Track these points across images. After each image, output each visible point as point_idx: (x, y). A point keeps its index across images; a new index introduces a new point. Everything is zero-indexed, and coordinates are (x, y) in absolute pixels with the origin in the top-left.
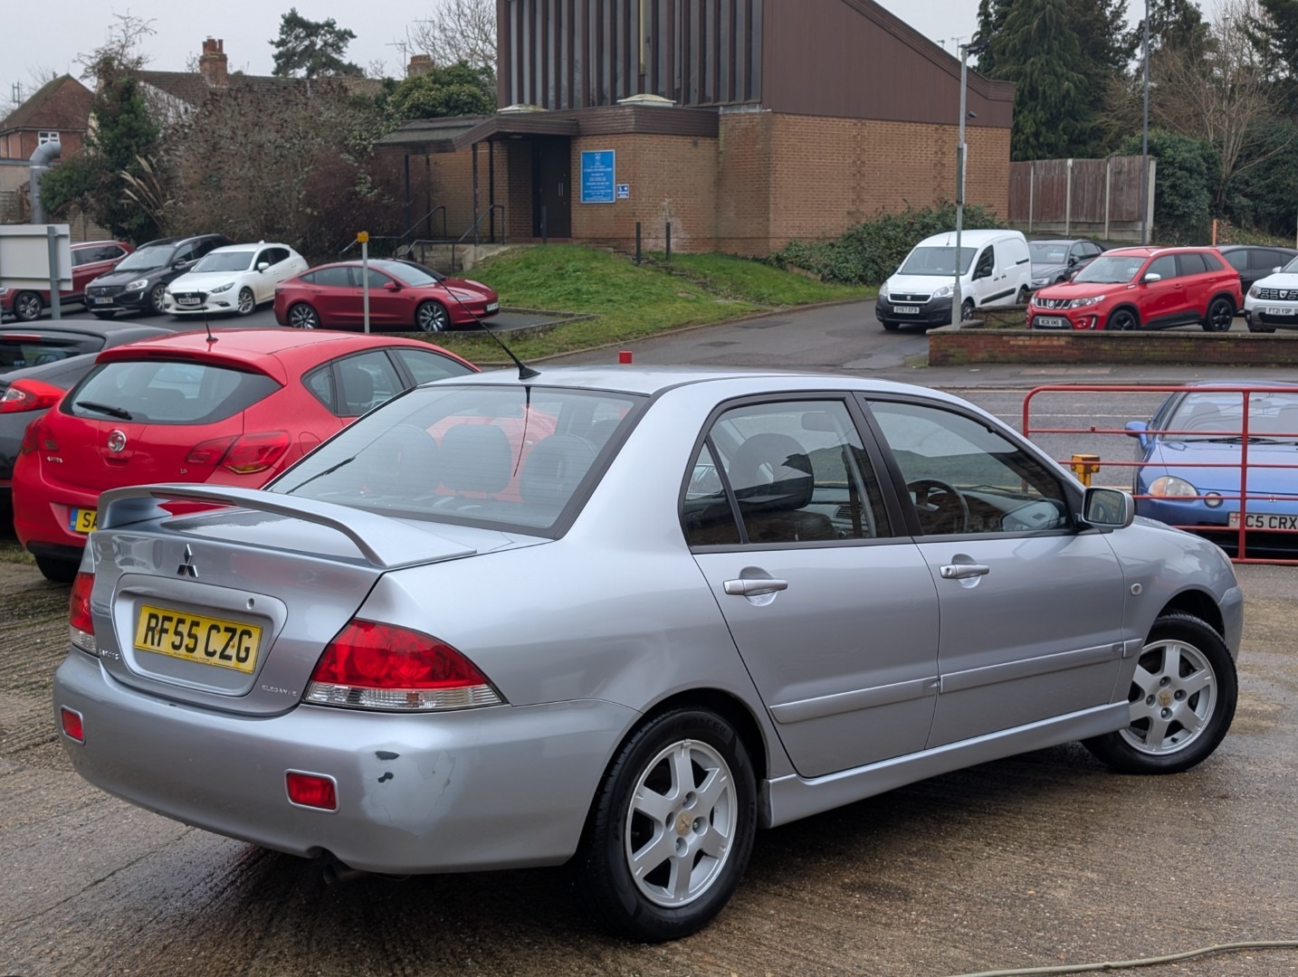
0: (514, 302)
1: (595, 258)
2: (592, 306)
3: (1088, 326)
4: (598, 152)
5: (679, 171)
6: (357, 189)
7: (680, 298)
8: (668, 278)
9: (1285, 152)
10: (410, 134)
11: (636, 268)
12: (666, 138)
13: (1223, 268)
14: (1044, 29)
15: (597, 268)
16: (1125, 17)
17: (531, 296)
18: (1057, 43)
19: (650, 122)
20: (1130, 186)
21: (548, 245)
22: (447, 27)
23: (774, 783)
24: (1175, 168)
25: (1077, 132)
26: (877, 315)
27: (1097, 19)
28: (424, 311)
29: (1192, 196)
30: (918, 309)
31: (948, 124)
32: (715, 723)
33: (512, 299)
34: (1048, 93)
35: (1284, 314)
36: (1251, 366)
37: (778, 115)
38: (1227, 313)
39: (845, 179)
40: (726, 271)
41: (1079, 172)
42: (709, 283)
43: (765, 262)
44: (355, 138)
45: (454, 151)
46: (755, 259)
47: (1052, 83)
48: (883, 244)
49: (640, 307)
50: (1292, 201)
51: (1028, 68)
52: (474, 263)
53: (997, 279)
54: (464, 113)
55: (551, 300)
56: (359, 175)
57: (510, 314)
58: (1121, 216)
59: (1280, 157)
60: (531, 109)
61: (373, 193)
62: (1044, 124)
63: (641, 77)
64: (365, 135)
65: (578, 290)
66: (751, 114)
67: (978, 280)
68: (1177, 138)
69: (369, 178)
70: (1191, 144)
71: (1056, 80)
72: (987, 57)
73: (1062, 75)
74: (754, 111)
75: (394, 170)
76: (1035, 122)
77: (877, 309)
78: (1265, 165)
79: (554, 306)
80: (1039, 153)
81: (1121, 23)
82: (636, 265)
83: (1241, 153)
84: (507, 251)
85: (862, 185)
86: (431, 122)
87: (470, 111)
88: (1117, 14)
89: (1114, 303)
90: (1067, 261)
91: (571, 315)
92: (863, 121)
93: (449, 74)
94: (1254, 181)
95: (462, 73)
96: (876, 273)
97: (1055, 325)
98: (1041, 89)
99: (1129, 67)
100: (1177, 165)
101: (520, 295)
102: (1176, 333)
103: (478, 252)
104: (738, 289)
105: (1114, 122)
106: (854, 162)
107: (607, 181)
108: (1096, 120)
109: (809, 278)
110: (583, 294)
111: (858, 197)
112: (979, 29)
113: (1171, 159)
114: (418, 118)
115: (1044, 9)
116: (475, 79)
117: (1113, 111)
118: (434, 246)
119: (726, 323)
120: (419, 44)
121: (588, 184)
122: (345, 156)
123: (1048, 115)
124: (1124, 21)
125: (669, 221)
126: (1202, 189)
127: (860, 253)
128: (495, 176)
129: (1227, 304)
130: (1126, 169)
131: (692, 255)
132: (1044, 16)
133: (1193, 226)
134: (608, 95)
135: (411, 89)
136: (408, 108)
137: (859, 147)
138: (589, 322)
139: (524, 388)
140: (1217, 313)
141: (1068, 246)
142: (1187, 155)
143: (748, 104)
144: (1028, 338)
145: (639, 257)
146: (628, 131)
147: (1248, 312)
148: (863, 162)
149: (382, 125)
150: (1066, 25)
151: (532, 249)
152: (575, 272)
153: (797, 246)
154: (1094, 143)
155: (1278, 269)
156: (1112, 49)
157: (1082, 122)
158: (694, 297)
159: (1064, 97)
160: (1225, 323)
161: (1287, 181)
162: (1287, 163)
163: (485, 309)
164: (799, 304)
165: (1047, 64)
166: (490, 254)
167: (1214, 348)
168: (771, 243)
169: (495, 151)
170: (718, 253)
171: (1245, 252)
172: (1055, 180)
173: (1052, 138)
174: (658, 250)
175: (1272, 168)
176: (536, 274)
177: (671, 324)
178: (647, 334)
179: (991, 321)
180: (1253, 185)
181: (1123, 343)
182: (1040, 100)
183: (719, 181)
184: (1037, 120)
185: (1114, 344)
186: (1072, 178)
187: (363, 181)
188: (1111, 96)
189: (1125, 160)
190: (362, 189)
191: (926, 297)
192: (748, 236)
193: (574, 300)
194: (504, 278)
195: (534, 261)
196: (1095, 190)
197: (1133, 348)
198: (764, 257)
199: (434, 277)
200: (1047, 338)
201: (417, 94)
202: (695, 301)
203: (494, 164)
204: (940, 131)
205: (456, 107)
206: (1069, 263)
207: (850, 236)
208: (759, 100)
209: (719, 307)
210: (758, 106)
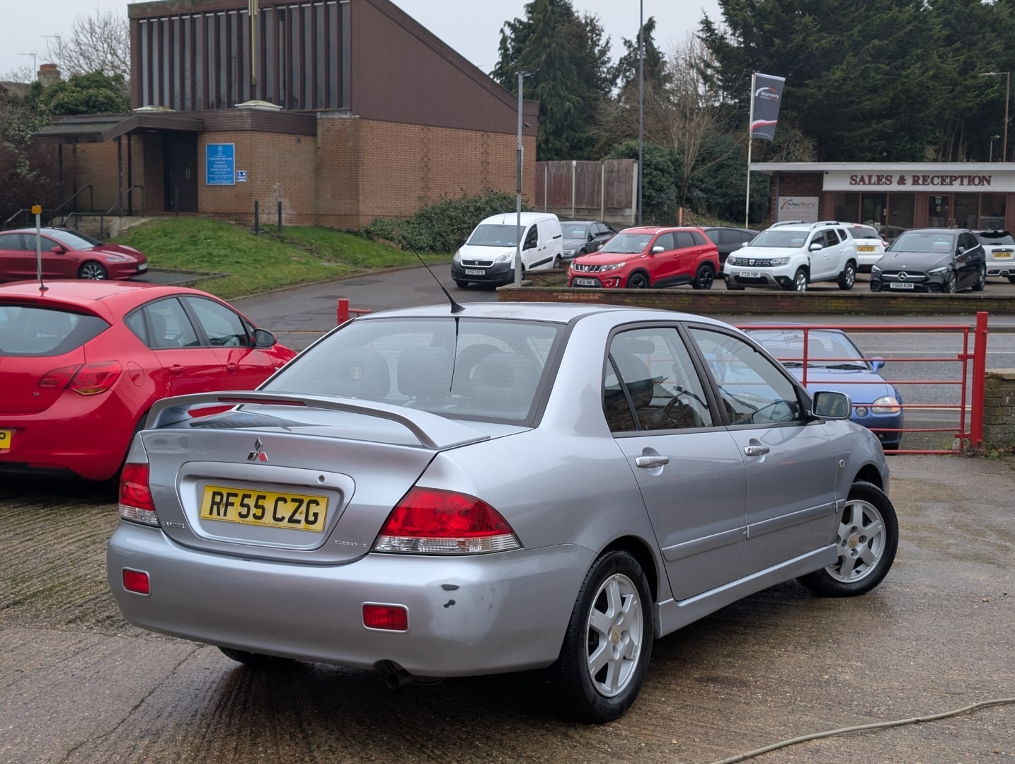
0: (158, 263)
1: (221, 228)
2: (224, 266)
3: (613, 285)
4: (221, 145)
5: (286, 162)
6: (19, 171)
7: (294, 261)
8: (282, 245)
9: (728, 158)
10: (63, 127)
11: (255, 238)
12: (276, 136)
13: (705, 243)
14: (550, 62)
15: (223, 236)
16: (609, 54)
17: (171, 258)
18: (560, 72)
19: (263, 123)
20: (619, 182)
21: (180, 218)
22: (81, 42)
23: (663, 605)
24: (652, 169)
25: (576, 140)
26: (453, 276)
27: (588, 55)
28: (86, 270)
29: (664, 190)
30: (484, 271)
31: (491, 132)
32: (633, 562)
33: (155, 260)
34: (555, 109)
35: (753, 276)
36: (733, 314)
37: (364, 120)
38: (709, 276)
39: (415, 171)
40: (328, 241)
41: (581, 171)
42: (314, 250)
43: (356, 234)
44: (14, 129)
45: (103, 141)
46: (348, 232)
47: (557, 103)
48: (447, 221)
49: (263, 268)
50: (734, 195)
51: (539, 91)
52: (119, 232)
53: (540, 250)
54: (102, 111)
55: (189, 262)
56: (19, 159)
57: (155, 273)
58: (613, 205)
59: (725, 162)
60: (161, 109)
61: (32, 175)
62: (551, 134)
63: (253, 87)
64: (22, 127)
65: (210, 254)
66: (343, 119)
67: (527, 250)
68: (653, 147)
69: (28, 162)
70: (663, 151)
71: (560, 101)
72: (507, 81)
73: (564, 97)
74: (345, 116)
75: (49, 156)
76: (545, 132)
77: (452, 271)
78: (715, 168)
79: (192, 266)
80: (549, 156)
81: (606, 59)
82: (256, 235)
83: (698, 159)
84: (147, 222)
85: (428, 176)
86: (77, 117)
87: (106, 110)
88: (603, 52)
89: (632, 268)
90: (587, 238)
91: (208, 274)
92: (429, 127)
93: (88, 80)
94: (707, 180)
95: (98, 79)
96: (442, 244)
97: (589, 285)
98: (549, 107)
99: (613, 92)
100: (653, 167)
101: (162, 257)
102: (678, 290)
103: (123, 223)
104: (338, 254)
105: (603, 134)
106: (422, 158)
107: (228, 168)
108: (590, 131)
109: (392, 247)
110: (215, 257)
111: (426, 186)
112: (500, 60)
113: (648, 162)
114: (63, 114)
115: (550, 46)
116: (109, 84)
117: (602, 125)
118: (83, 218)
119: (332, 281)
120: (56, 54)
121: (212, 170)
122: (6, 144)
123: (555, 127)
124: (608, 58)
125: (280, 200)
126: (671, 185)
127: (430, 229)
128: (132, 162)
129: (710, 270)
130: (616, 169)
131: (297, 227)
132: (550, 52)
133: (665, 212)
134: (224, 99)
135: (56, 91)
136: (54, 106)
137: (426, 147)
138: (223, 279)
139: (454, 319)
140: (702, 276)
141: (587, 226)
142: (660, 159)
143: (340, 111)
144: (572, 294)
145: (257, 228)
146: (245, 129)
147: (727, 275)
148: (429, 159)
149: (36, 119)
150: (566, 59)
151: (167, 221)
152: (206, 239)
153: (382, 222)
154: (589, 149)
155: (746, 244)
156: (600, 79)
157: (579, 133)
158: (304, 261)
159: (566, 114)
160: (708, 284)
161: (731, 180)
162: (730, 166)
163: (137, 268)
164: (386, 267)
165: (553, 88)
166: (132, 225)
167: (706, 301)
168: (361, 219)
169: (132, 142)
170: (318, 226)
171: (717, 232)
172: (563, 177)
173: (558, 145)
174: (271, 223)
175: (720, 170)
176: (173, 241)
177: (289, 281)
178: (271, 289)
179: (537, 281)
180: (706, 182)
181: (641, 298)
182: (549, 115)
183: (318, 170)
184: (547, 131)
185: (634, 298)
186: (576, 175)
187: (23, 164)
188: (600, 114)
189: (615, 162)
190: (23, 171)
191: (490, 263)
192: (343, 213)
193: (208, 261)
194: (146, 244)
195: (170, 230)
196: (593, 184)
197: (648, 301)
198: (356, 230)
199: (91, 242)
200: (586, 294)
201: (61, 95)
202: (305, 263)
203: (132, 152)
204: (485, 137)
205: (94, 107)
206: (588, 238)
207: (422, 215)
208: (349, 108)
209: (326, 269)
210: (348, 112)
